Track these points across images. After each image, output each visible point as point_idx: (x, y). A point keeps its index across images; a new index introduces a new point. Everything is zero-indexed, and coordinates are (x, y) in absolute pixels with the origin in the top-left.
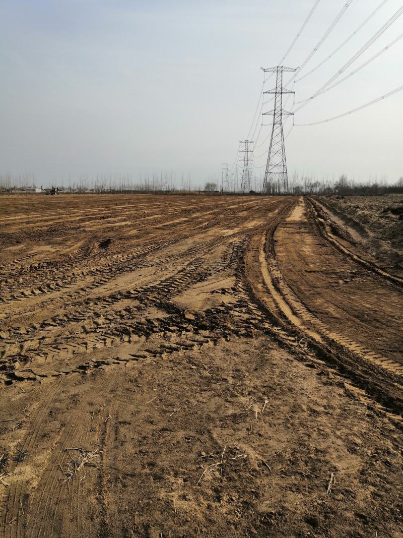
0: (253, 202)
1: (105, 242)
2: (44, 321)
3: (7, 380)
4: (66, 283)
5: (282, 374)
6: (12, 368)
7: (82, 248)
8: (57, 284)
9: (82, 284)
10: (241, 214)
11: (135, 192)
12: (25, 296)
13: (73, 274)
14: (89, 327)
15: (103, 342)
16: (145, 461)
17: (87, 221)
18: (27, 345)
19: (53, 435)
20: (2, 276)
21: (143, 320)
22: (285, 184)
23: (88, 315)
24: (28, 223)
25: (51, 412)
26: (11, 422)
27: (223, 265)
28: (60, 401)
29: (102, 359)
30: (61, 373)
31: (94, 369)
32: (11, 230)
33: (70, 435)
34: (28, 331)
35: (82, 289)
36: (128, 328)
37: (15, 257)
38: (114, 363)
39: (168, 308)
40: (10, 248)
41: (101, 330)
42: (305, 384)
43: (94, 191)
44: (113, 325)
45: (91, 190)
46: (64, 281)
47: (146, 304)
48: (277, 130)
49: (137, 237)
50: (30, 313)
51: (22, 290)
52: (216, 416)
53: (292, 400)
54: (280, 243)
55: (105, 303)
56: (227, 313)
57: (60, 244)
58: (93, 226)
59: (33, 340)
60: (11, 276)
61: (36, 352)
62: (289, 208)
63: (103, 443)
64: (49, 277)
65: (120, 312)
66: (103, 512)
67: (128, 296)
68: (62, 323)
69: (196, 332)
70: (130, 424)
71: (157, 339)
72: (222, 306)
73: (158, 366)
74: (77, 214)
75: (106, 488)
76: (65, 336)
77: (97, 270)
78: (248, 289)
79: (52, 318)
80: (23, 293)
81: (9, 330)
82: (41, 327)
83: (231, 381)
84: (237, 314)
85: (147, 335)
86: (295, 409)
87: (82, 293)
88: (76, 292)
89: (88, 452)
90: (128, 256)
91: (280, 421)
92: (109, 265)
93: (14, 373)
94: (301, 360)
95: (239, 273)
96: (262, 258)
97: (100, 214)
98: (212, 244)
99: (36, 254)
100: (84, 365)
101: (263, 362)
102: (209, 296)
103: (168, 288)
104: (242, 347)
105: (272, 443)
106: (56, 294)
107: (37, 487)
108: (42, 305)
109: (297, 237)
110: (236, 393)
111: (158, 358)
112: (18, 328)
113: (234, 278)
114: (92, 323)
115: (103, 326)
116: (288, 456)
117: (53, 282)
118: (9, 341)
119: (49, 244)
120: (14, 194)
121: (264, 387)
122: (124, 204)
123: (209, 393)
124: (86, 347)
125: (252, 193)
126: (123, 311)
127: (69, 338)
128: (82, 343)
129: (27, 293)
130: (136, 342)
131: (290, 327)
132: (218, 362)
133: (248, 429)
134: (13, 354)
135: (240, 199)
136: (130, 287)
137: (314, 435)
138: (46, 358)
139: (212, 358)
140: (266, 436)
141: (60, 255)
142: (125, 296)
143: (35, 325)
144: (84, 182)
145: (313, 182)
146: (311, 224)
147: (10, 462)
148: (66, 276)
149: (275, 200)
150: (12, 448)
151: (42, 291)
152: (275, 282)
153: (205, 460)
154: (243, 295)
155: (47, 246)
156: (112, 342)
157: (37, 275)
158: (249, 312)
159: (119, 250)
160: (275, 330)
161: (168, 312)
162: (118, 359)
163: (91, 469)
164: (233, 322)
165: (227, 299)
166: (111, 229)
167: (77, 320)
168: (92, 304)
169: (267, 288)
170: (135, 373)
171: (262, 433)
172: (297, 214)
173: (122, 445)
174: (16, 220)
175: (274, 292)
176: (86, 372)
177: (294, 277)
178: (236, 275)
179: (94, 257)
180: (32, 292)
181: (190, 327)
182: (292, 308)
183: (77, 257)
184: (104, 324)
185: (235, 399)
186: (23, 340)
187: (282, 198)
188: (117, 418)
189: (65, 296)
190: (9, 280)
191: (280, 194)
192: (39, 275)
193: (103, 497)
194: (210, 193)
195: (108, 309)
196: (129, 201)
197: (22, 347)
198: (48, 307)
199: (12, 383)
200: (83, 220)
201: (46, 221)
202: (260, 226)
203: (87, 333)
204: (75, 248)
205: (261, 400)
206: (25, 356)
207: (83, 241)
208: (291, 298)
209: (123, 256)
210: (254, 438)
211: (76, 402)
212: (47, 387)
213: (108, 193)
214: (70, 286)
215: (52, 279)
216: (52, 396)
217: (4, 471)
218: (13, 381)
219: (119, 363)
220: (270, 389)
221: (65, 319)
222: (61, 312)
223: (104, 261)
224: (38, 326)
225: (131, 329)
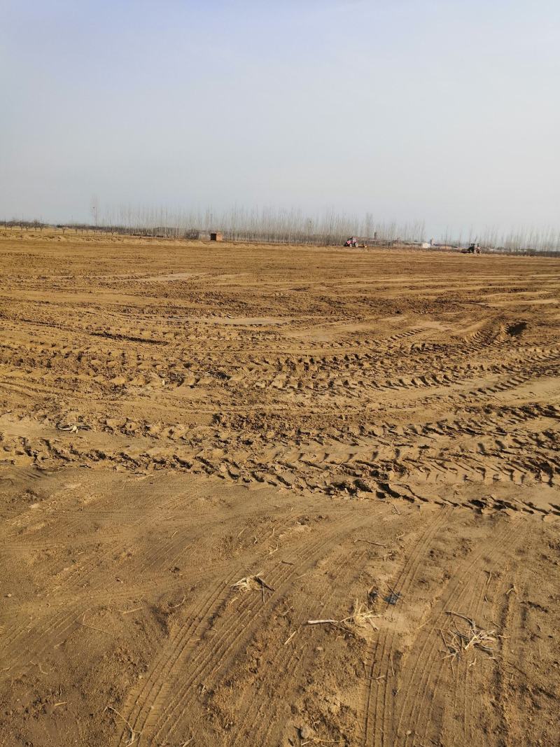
1: (517, 326)
2: (428, 424)
3: (380, 491)
4: (457, 377)
6: (386, 477)
7: (482, 331)
8: (445, 377)
9: (481, 384)
12: (404, 385)
13: (469, 366)
14: (489, 448)
15: (509, 474)
17: (491, 293)
18: (404, 451)
19: (433, 584)
20: (378, 354)
23: (488, 430)
24: (411, 288)
25: (432, 552)
26: (382, 547)
28: (444, 541)
29: (507, 499)
30: (447, 502)
31: (494, 510)
32: (391, 296)
33: (456, 593)
34: (406, 434)
35: (480, 390)
36: (550, 463)
37: (395, 331)
38: (524, 510)
40: (388, 319)
41: (506, 455)
43: (503, 251)
45: (498, 249)
46: (455, 373)
50: (410, 409)
51: (400, 377)
55: (514, 416)
57: (451, 321)
58: (499, 301)
59: (412, 446)
60: (388, 355)
61: (415, 464)
64: (435, 365)
65: (537, 435)
66: (503, 729)
67: (550, 413)
68: (450, 432)
70: (546, 611)
74: (476, 282)
75: (506, 695)
76: (455, 452)
77: (503, 366)
79: (438, 423)
80: (401, 381)
81: (383, 426)
82: (424, 431)
87: (480, 395)
88: (471, 393)
89: (481, 629)
90: (551, 351)
92: (520, 362)
93: (387, 485)
97: (510, 284)
99: (419, 331)
100: (480, 500)
106: (442, 390)
107: (411, 648)
108: (426, 402)
112: (394, 427)
114: (493, 442)
115: (510, 450)
117: (441, 372)
118: (383, 441)
119: (438, 319)
120: (395, 248)
122: (548, 272)
124: (484, 475)
126: (541, 434)
127: (460, 456)
128: (478, 468)
129: (407, 381)
134: (387, 459)
138: (428, 475)
141: (452, 337)
142: (545, 412)
143: (415, 427)
144: (490, 237)
148: (458, 368)
150: (383, 583)
151: (425, 382)
155: (436, 322)
156: (523, 478)
157: (421, 359)
159: (538, 342)
162: (530, 505)
163: (484, 655)
166: (526, 309)
167: (472, 433)
168: (494, 414)
173: (532, 638)
174: (397, 282)
176: (482, 511)
179: (500, 347)
180: (413, 381)
183: (475, 343)
184: (511, 447)
186: (400, 444)
189: (456, 395)
190: (386, 361)
192: (423, 359)
193: (502, 706)
195: (518, 426)
197: (398, 452)
198: (433, 406)
199: (385, 497)
200: (485, 292)
201: (435, 287)
203: (486, 454)
204: (471, 330)
206: (401, 466)
207: (484, 322)
209: (543, 351)
211: (466, 551)
212: (428, 516)
213: (524, 254)
214: (462, 382)
215: (439, 368)
216: (434, 530)
217: (373, 609)
218: (386, 495)
219: (532, 512)
221: (455, 427)
222: (450, 417)
223: (514, 354)
224: (419, 429)
225: (554, 466)
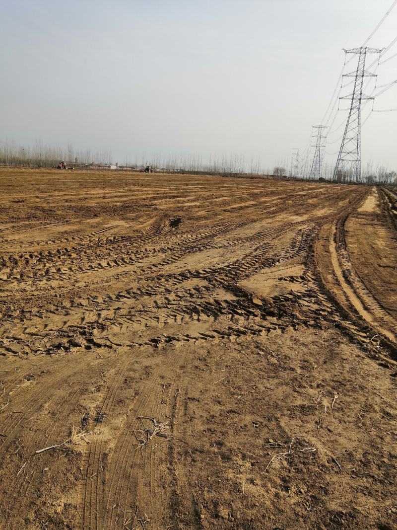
0: (323, 189)
1: (175, 221)
2: (119, 292)
3: (88, 345)
4: (139, 258)
5: (353, 371)
6: (91, 334)
7: (153, 225)
8: (130, 259)
9: (154, 260)
10: (310, 201)
11: (204, 173)
12: (102, 267)
13: (146, 250)
14: (161, 303)
15: (174, 318)
16: (213, 440)
17: (158, 199)
18: (104, 314)
19: (127, 401)
20: (82, 246)
21: (212, 301)
22: (358, 174)
23: (160, 291)
24: (104, 198)
25: (126, 380)
26: (91, 384)
27: (292, 253)
28: (134, 371)
29: (173, 334)
30: (135, 344)
31: (165, 343)
32: (90, 204)
33: (143, 404)
34: (105, 301)
35: (154, 265)
36: (198, 307)
37: (93, 229)
38: (184, 340)
39: (236, 291)
40: (88, 221)
41: (172, 306)
42: (377, 384)
43: (165, 171)
44: (182, 303)
45: (162, 169)
46: (137, 256)
47: (214, 285)
48: (354, 116)
49: (206, 218)
50: (107, 284)
51: (99, 262)
52: (284, 404)
53: (363, 399)
54: (351, 234)
55: (176, 280)
56: (296, 302)
57: (133, 219)
58: (163, 205)
59: (109, 309)
60: (90, 247)
61: (112, 321)
62: (361, 198)
63: (173, 416)
64: (123, 251)
65: (190, 290)
66: (174, 482)
67: (197, 275)
68: (136, 296)
69: (264, 318)
70: (198, 401)
71: (225, 321)
72: (290, 294)
73: (226, 348)
74: (149, 192)
75: (176, 460)
76: (138, 309)
77: (168, 248)
78: (318, 279)
79: (126, 291)
80: (100, 264)
81: (88, 298)
82: (117, 298)
83: (299, 371)
84: (306, 303)
85: (216, 316)
86: (367, 408)
87: (154, 269)
88: (148, 268)
89: (160, 423)
90: (196, 236)
91: (351, 419)
92: (179, 244)
93: (93, 339)
94: (373, 358)
95: (309, 261)
96: (332, 248)
97: (170, 193)
98: (281, 230)
99: (111, 228)
100: (156, 338)
101: (332, 356)
102: (277, 282)
103: (235, 271)
104: (311, 338)
105: (341, 440)
106: (129, 268)
107: (114, 448)
108: (118, 277)
109: (370, 229)
110: (304, 384)
111: (226, 340)
112: (96, 297)
113: (303, 266)
114: (163, 299)
115: (174, 302)
116: (359, 456)
117: (127, 256)
118: (89, 309)
119: (123, 219)
120: (91, 169)
121: (333, 381)
122: (193, 184)
123: (276, 381)
124: (158, 321)
125: (322, 180)
126: (192, 289)
127: (142, 311)
128: (154, 318)
129: (104, 264)
130: (205, 322)
131: (361, 322)
132: (286, 351)
133: (316, 423)
134: (92, 321)
135: (309, 185)
136: (200, 267)
137: (388, 439)
138: (121, 327)
139: (279, 346)
140: (336, 432)
141: (134, 231)
142: (194, 275)
143: (111, 295)
144: (156, 161)
145: (388, 172)
146: (385, 216)
147: (91, 421)
148: (139, 251)
149: (345, 189)
150: (92, 409)
151: (116, 263)
152: (346, 274)
153: (273, 447)
154: (312, 285)
155: (121, 221)
156: (182, 319)
157: (113, 248)
158: (318, 302)
159: (189, 230)
160: (346, 323)
161: (236, 295)
162: (187, 336)
163: (162, 439)
164: (302, 312)
165: (296, 288)
166: (181, 209)
167: (149, 295)
168: (163, 280)
169: (337, 280)
170: (203, 352)
171: (332, 428)
172: (370, 204)
173: (191, 420)
174: (93, 194)
175: (344, 285)
176: (158, 345)
177: (366, 271)
178: (305, 264)
179: (165, 235)
180: (108, 264)
181: (258, 312)
182: (363, 302)
183: (149, 234)
184: (174, 300)
185: (303, 390)
186: (100, 309)
187: (353, 187)
188: (186, 394)
189: (139, 270)
190: (88, 251)
191: (351, 183)
192: (115, 248)
193: (174, 468)
194: (278, 177)
195: (179, 286)
196: (199, 182)
197: (99, 315)
198: (123, 279)
199: (91, 348)
200: (154, 198)
201: (121, 196)
202: (330, 215)
203: (159, 308)
204: (147, 225)
205: (331, 395)
206: (102, 324)
207: (154, 219)
208: (362, 292)
209: (192, 236)
210: (323, 432)
211: (149, 374)
212: (122, 356)
213: (178, 173)
214: (142, 261)
215: (126, 253)
216: (126, 365)
217: (86, 429)
218: (92, 347)
219: (188, 340)
220: (339, 384)
221: (138, 292)
222: (134, 285)
223: (174, 239)
224: (114, 297)
225: (200, 308)
